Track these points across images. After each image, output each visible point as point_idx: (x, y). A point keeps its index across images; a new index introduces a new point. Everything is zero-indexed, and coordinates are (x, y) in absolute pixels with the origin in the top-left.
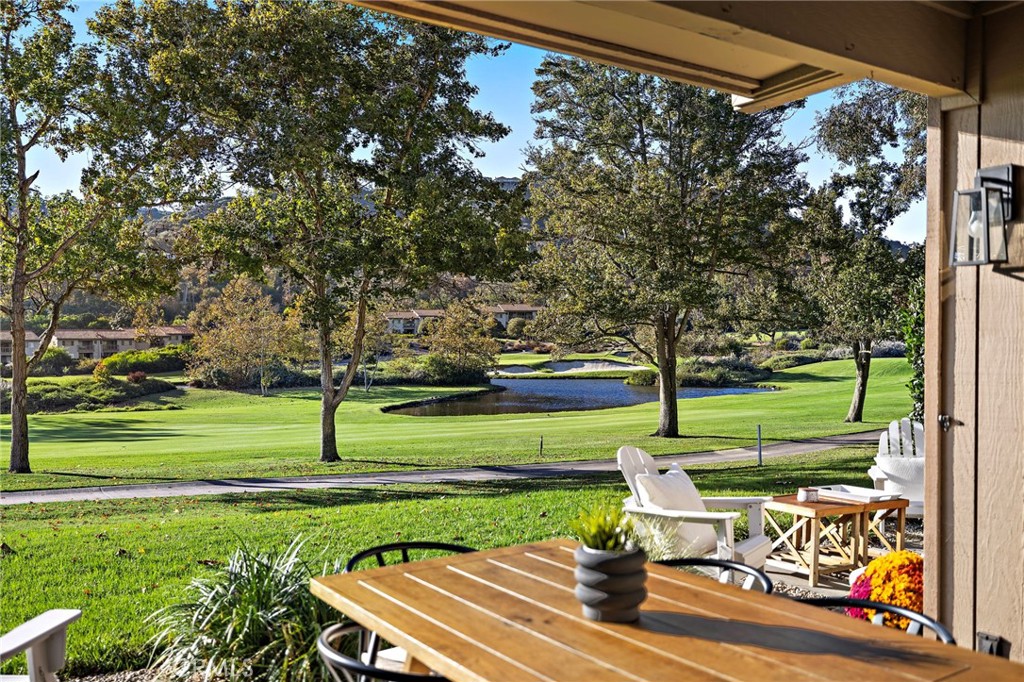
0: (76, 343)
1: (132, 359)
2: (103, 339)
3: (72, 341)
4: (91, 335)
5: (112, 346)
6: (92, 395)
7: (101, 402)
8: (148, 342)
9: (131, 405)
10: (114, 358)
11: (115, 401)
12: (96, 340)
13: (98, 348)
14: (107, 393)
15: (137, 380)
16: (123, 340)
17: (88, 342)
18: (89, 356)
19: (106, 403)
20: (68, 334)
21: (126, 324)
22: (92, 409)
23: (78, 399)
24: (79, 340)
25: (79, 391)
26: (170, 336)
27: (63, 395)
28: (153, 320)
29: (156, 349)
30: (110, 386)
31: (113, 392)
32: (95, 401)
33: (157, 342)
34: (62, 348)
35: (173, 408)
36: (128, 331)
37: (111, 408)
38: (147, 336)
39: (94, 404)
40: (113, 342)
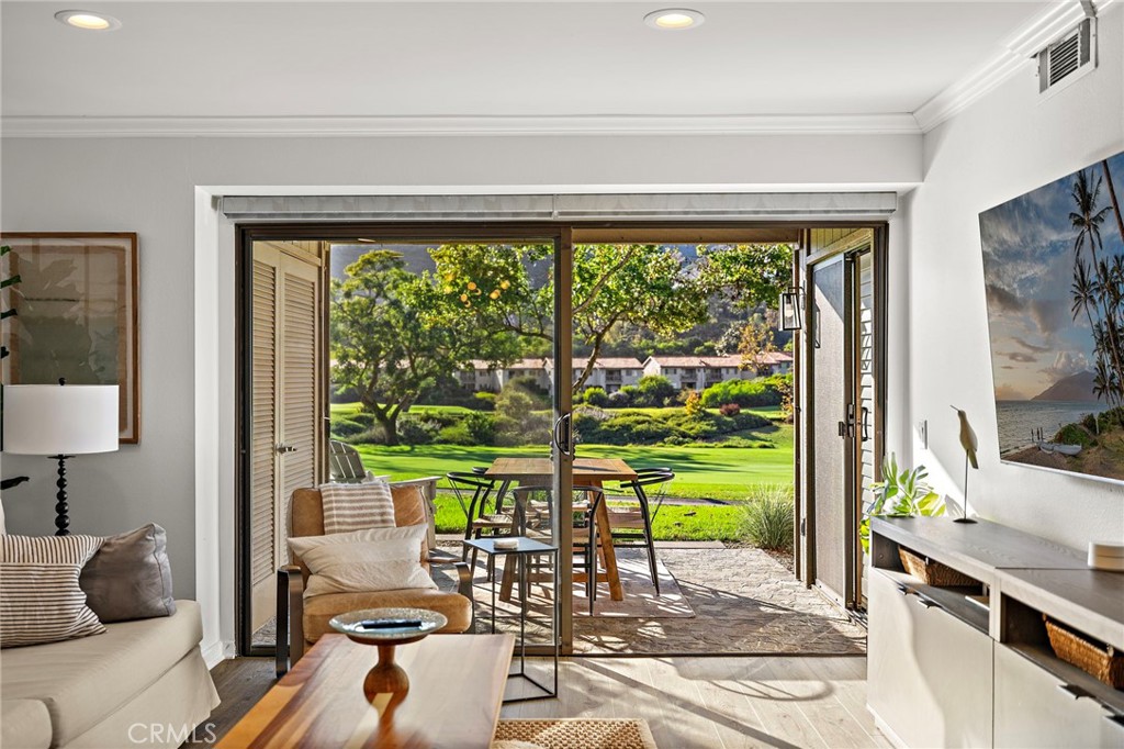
0: (679, 371)
1: (735, 391)
2: (708, 367)
3: (675, 369)
4: (694, 362)
5: (716, 374)
6: (682, 429)
7: (689, 436)
8: (754, 370)
9: (721, 440)
10: (716, 389)
11: (706, 436)
12: (699, 368)
13: (701, 376)
14: (698, 427)
15: (730, 413)
16: (728, 368)
17: (691, 370)
18: (691, 385)
19: (695, 438)
20: (672, 361)
21: (732, 349)
22: (680, 444)
23: (667, 433)
24: (682, 368)
25: (670, 424)
26: (780, 364)
27: (653, 428)
28: (761, 345)
29: (762, 379)
30: (701, 419)
31: (704, 426)
32: (684, 435)
33: (765, 371)
34: (664, 377)
35: (765, 447)
36: (734, 357)
37: (700, 443)
38: (754, 364)
39: (683, 438)
40: (718, 369)
